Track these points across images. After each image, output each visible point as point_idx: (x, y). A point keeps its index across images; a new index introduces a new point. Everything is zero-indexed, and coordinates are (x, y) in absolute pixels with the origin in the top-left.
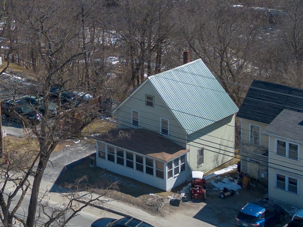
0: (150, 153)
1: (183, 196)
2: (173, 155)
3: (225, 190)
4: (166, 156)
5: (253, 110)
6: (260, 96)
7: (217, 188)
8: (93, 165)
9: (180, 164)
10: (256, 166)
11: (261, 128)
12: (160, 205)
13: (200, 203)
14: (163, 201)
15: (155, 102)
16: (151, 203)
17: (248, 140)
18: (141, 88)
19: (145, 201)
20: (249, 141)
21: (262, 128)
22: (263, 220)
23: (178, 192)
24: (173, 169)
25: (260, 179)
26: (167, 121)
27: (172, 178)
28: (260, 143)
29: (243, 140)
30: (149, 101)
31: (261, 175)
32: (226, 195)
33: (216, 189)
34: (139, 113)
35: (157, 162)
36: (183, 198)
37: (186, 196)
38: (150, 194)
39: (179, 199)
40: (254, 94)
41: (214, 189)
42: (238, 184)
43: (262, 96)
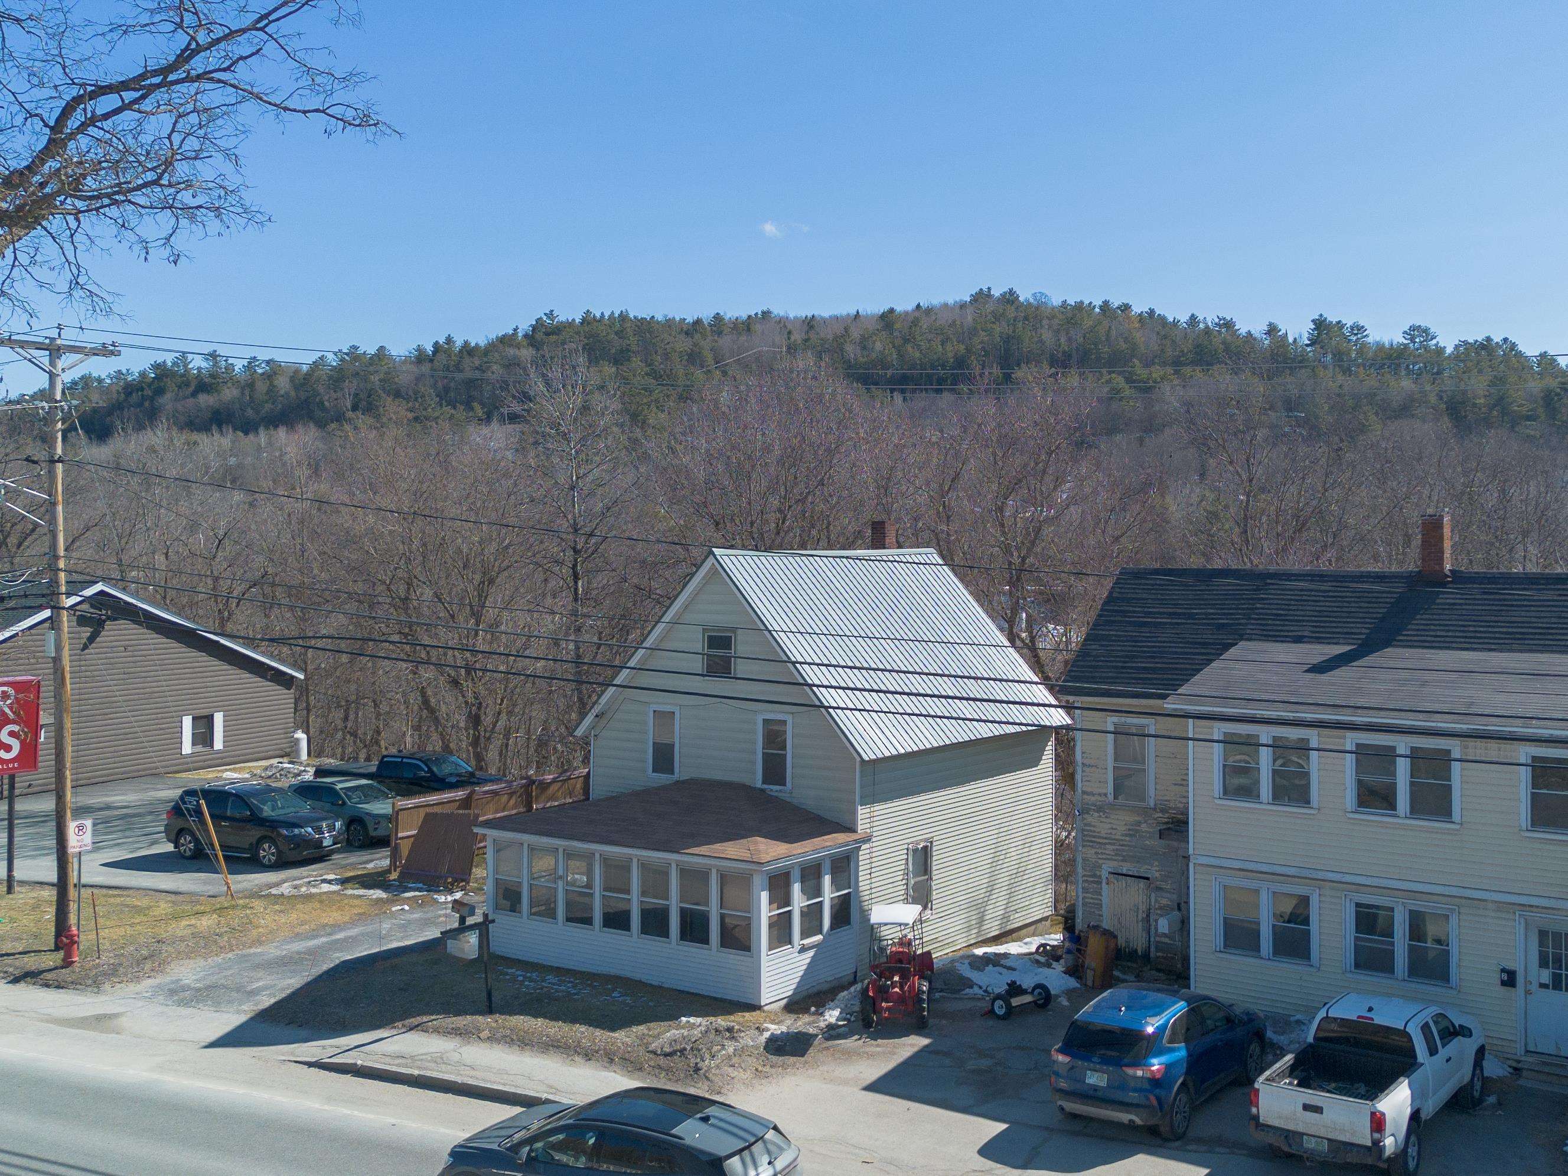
0: (698, 845)
1: (833, 1020)
3: (1015, 990)
4: (763, 847)
5: (1120, 664)
7: (980, 987)
9: (829, 891)
10: (1134, 896)
12: (717, 1049)
13: (900, 1037)
14: (733, 1038)
15: (740, 650)
16: (674, 1044)
17: (1104, 791)
19: (649, 1039)
20: (1105, 795)
22: (1181, 1052)
23: (813, 1009)
24: (795, 909)
25: (1153, 949)
26: (784, 722)
27: (788, 948)
28: (1152, 792)
29: (1084, 793)
30: (716, 651)
31: (1156, 929)
32: (1014, 1005)
33: (976, 989)
34: (677, 716)
36: (831, 1027)
37: (844, 1020)
38: (684, 1019)
39: (813, 1031)
40: (1121, 611)
41: (967, 990)
42: (1065, 973)
43: (1155, 613)
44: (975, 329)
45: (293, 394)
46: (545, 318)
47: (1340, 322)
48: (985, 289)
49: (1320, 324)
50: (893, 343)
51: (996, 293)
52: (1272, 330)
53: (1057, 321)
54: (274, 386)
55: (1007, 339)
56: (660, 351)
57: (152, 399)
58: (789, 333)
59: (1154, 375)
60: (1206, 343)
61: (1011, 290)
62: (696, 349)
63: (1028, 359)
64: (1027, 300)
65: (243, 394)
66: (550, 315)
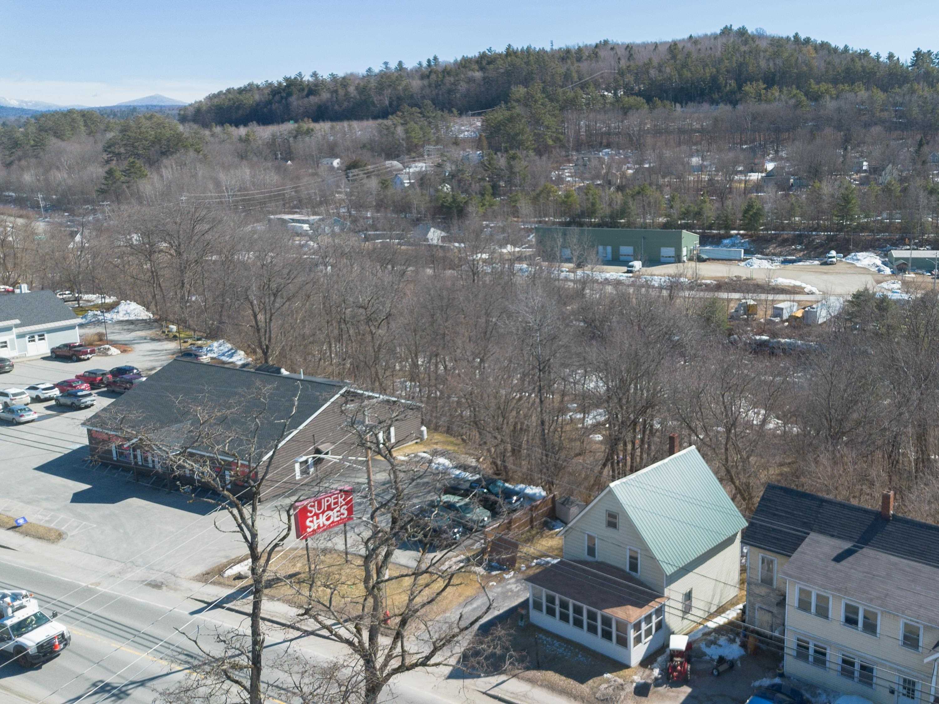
0: (608, 608)
1: (656, 674)
2: (643, 609)
3: (721, 660)
4: (631, 612)
6: (777, 510)
7: (709, 656)
8: (523, 623)
9: (654, 620)
10: (767, 618)
11: (776, 562)
12: (618, 697)
13: (680, 687)
14: (623, 689)
15: (621, 522)
16: (604, 695)
17: (757, 578)
18: (599, 500)
19: (595, 690)
20: (758, 580)
21: (778, 561)
23: (649, 666)
24: (643, 631)
25: (773, 637)
26: (638, 552)
27: (640, 644)
28: (775, 584)
29: (750, 577)
30: (611, 519)
31: (774, 632)
32: (721, 670)
34: (596, 538)
35: (617, 622)
36: (656, 679)
37: (661, 674)
38: (605, 675)
39: (649, 681)
41: (703, 658)
42: (740, 646)
44: (722, 59)
45: (358, 97)
46: (487, 52)
47: (929, 51)
48: (729, 26)
49: (918, 54)
50: (676, 68)
51: (735, 28)
52: (891, 56)
53: (768, 53)
54: (348, 92)
55: (740, 65)
56: (549, 73)
57: (286, 99)
58: (619, 59)
59: (821, 89)
60: (852, 67)
61: (743, 27)
62: (569, 72)
63: (751, 79)
64: (752, 32)
65: (332, 96)
66: (490, 50)
